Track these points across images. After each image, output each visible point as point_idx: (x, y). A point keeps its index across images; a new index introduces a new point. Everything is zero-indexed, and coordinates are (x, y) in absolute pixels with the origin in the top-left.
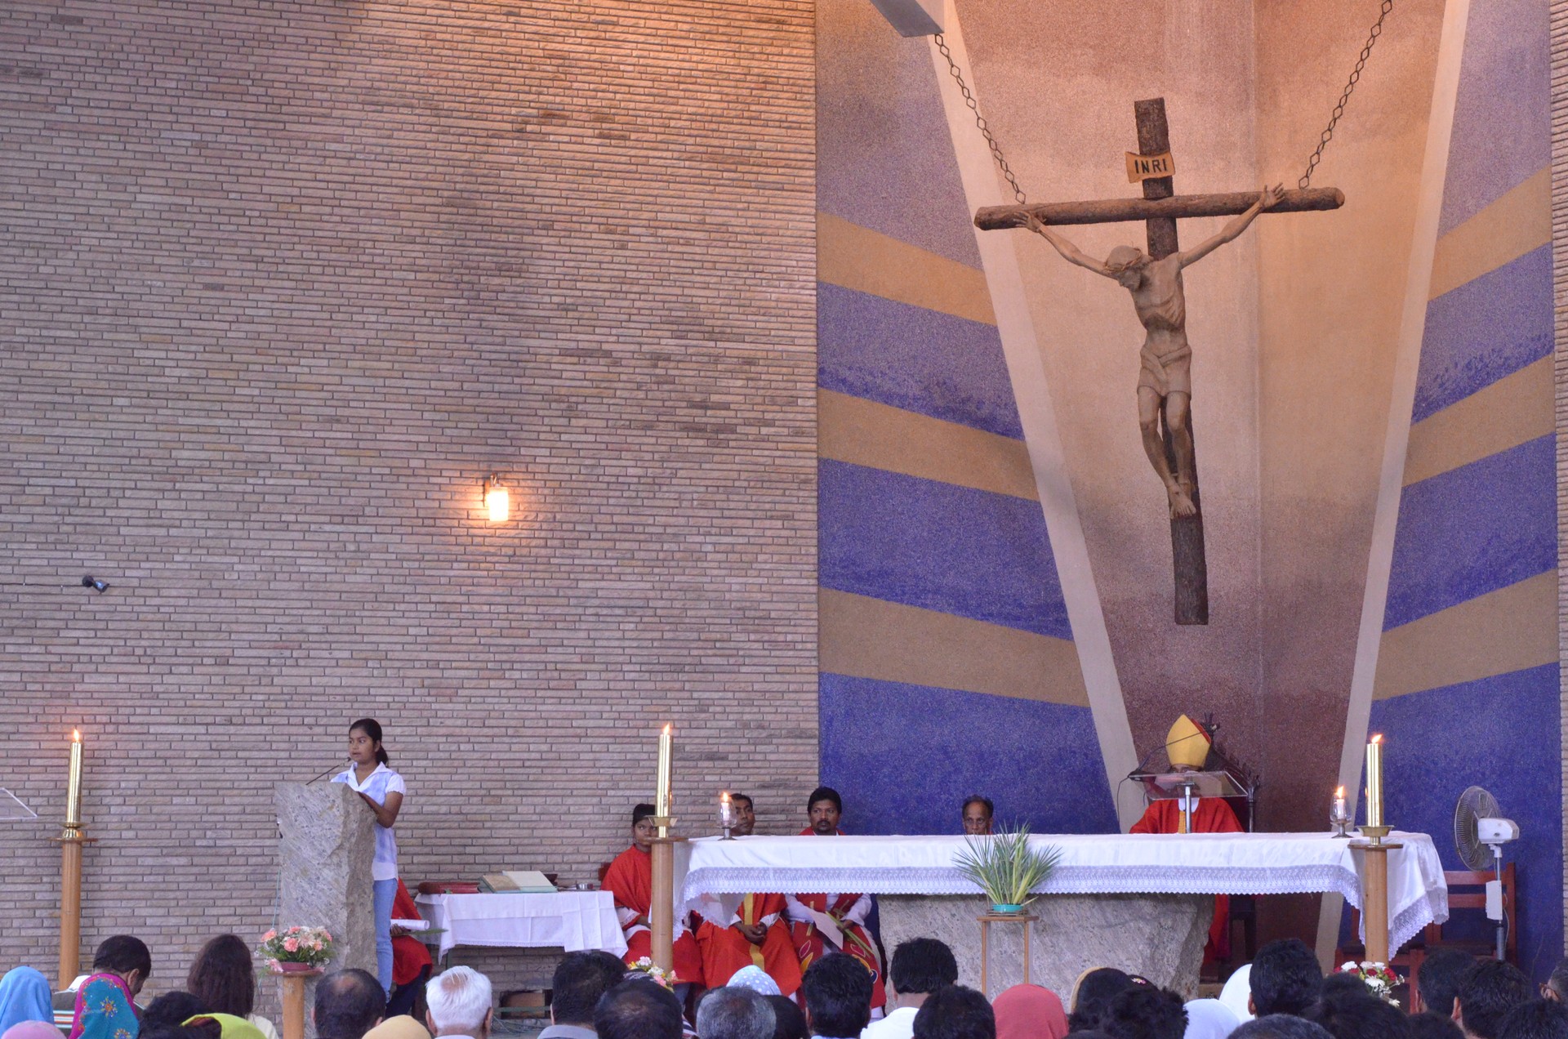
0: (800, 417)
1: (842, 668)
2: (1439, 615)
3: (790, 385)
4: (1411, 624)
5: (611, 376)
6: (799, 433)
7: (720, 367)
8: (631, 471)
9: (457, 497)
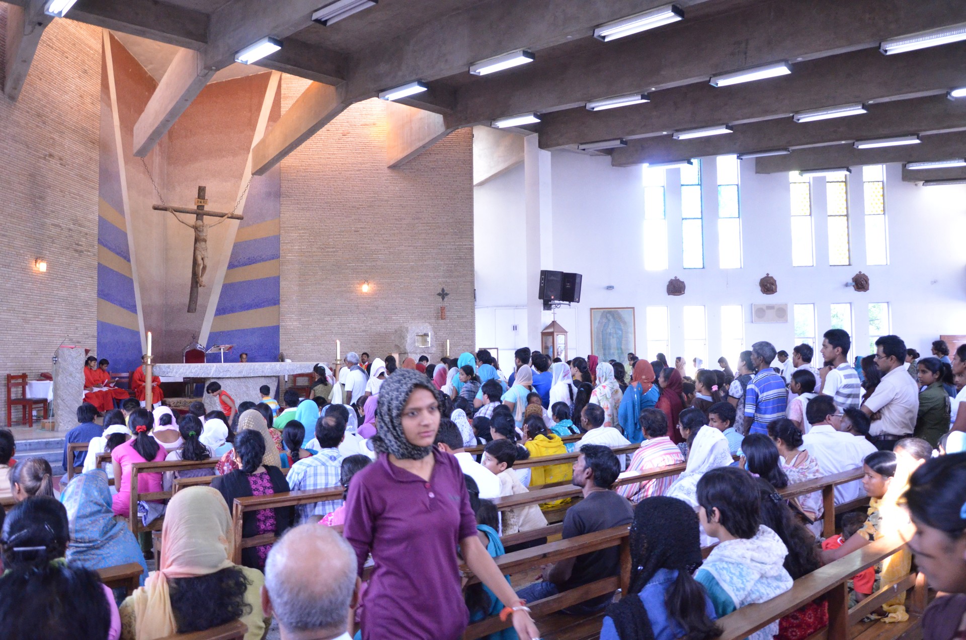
0: (95, 251)
2: (236, 314)
3: (93, 242)
6: (95, 255)
8: (65, 261)
9: (30, 263)
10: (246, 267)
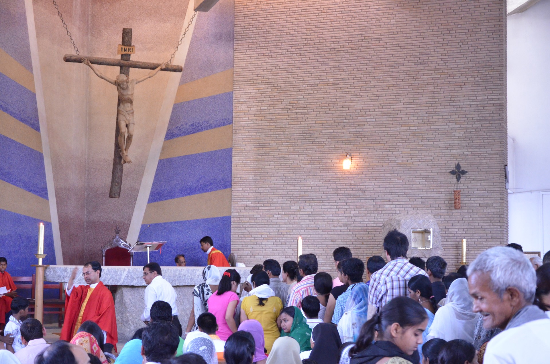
4: (162, 201)
10: (188, 136)
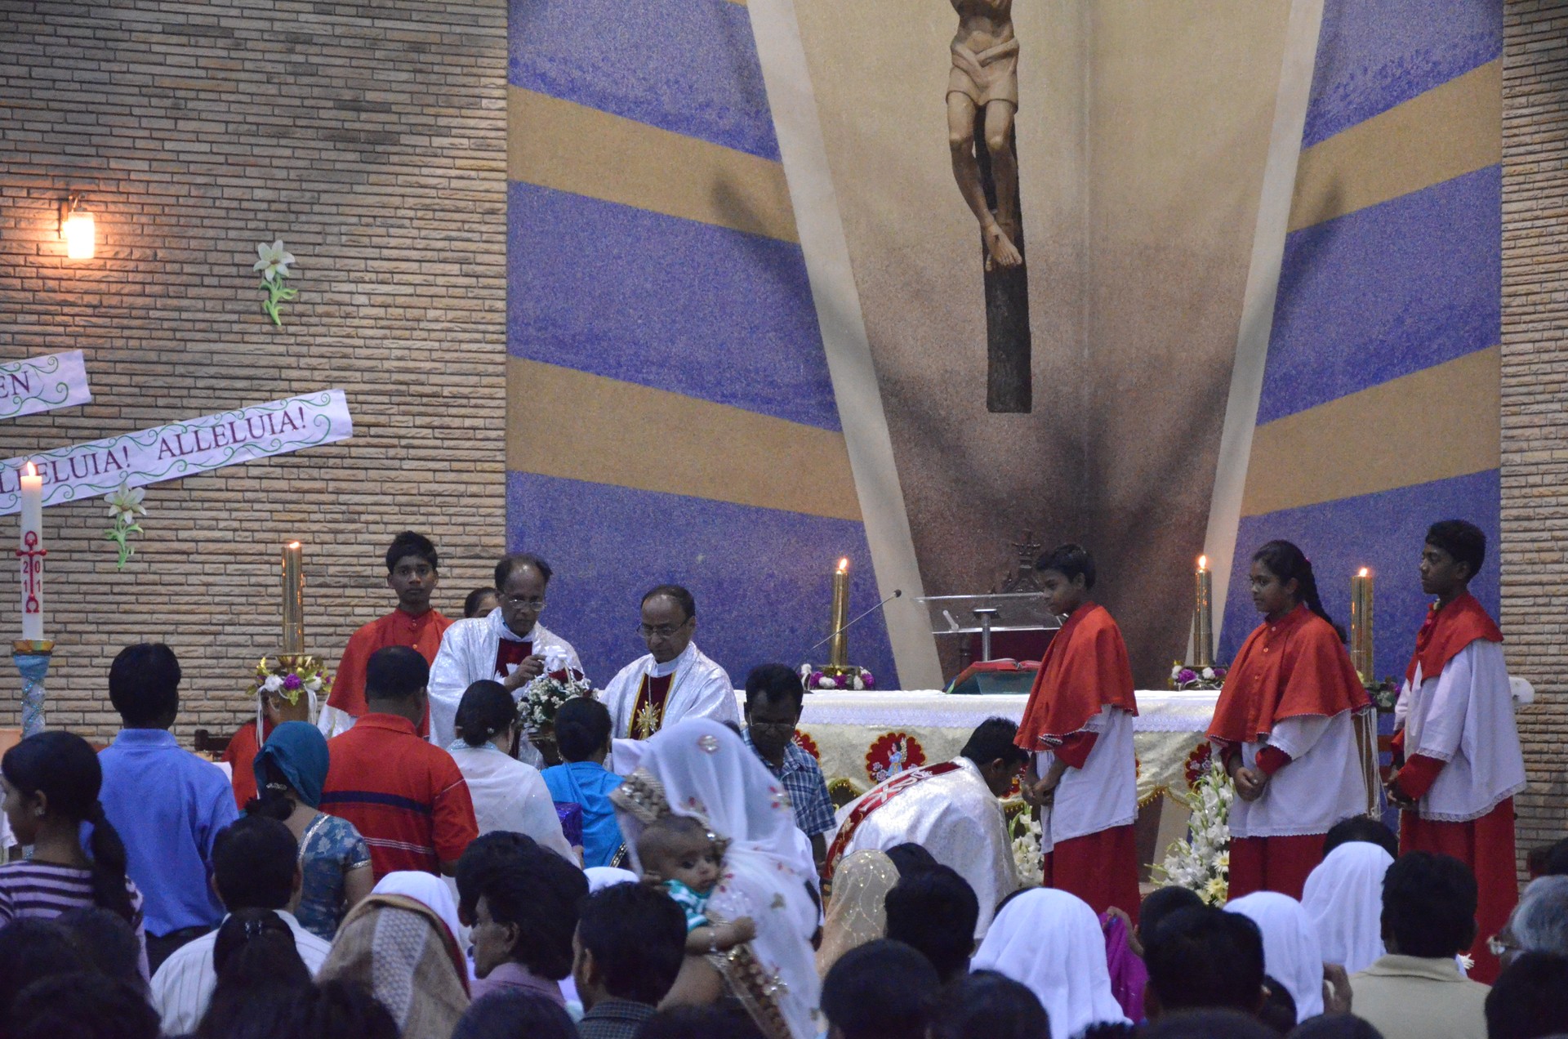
0: (484, 124)
1: (537, 464)
3: (471, 80)
4: (1296, 415)
5: (230, 64)
6: (483, 145)
7: (378, 54)
9: (23, 224)
10: (1370, 124)
